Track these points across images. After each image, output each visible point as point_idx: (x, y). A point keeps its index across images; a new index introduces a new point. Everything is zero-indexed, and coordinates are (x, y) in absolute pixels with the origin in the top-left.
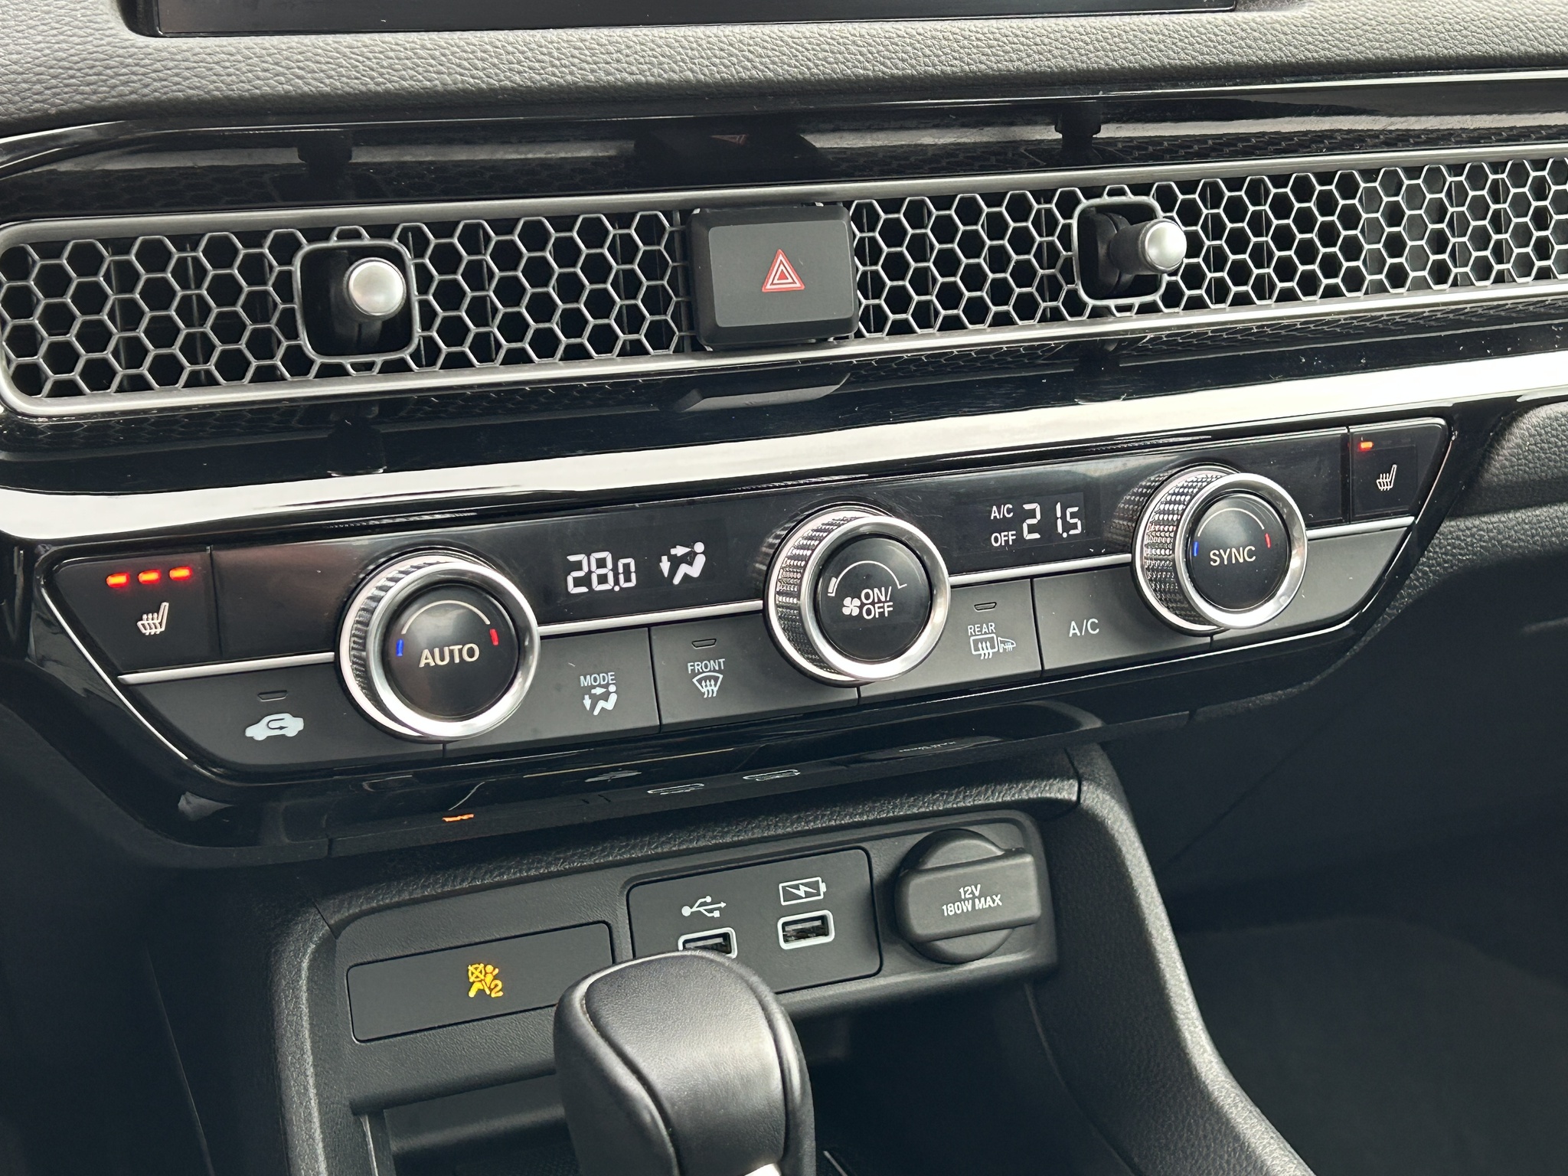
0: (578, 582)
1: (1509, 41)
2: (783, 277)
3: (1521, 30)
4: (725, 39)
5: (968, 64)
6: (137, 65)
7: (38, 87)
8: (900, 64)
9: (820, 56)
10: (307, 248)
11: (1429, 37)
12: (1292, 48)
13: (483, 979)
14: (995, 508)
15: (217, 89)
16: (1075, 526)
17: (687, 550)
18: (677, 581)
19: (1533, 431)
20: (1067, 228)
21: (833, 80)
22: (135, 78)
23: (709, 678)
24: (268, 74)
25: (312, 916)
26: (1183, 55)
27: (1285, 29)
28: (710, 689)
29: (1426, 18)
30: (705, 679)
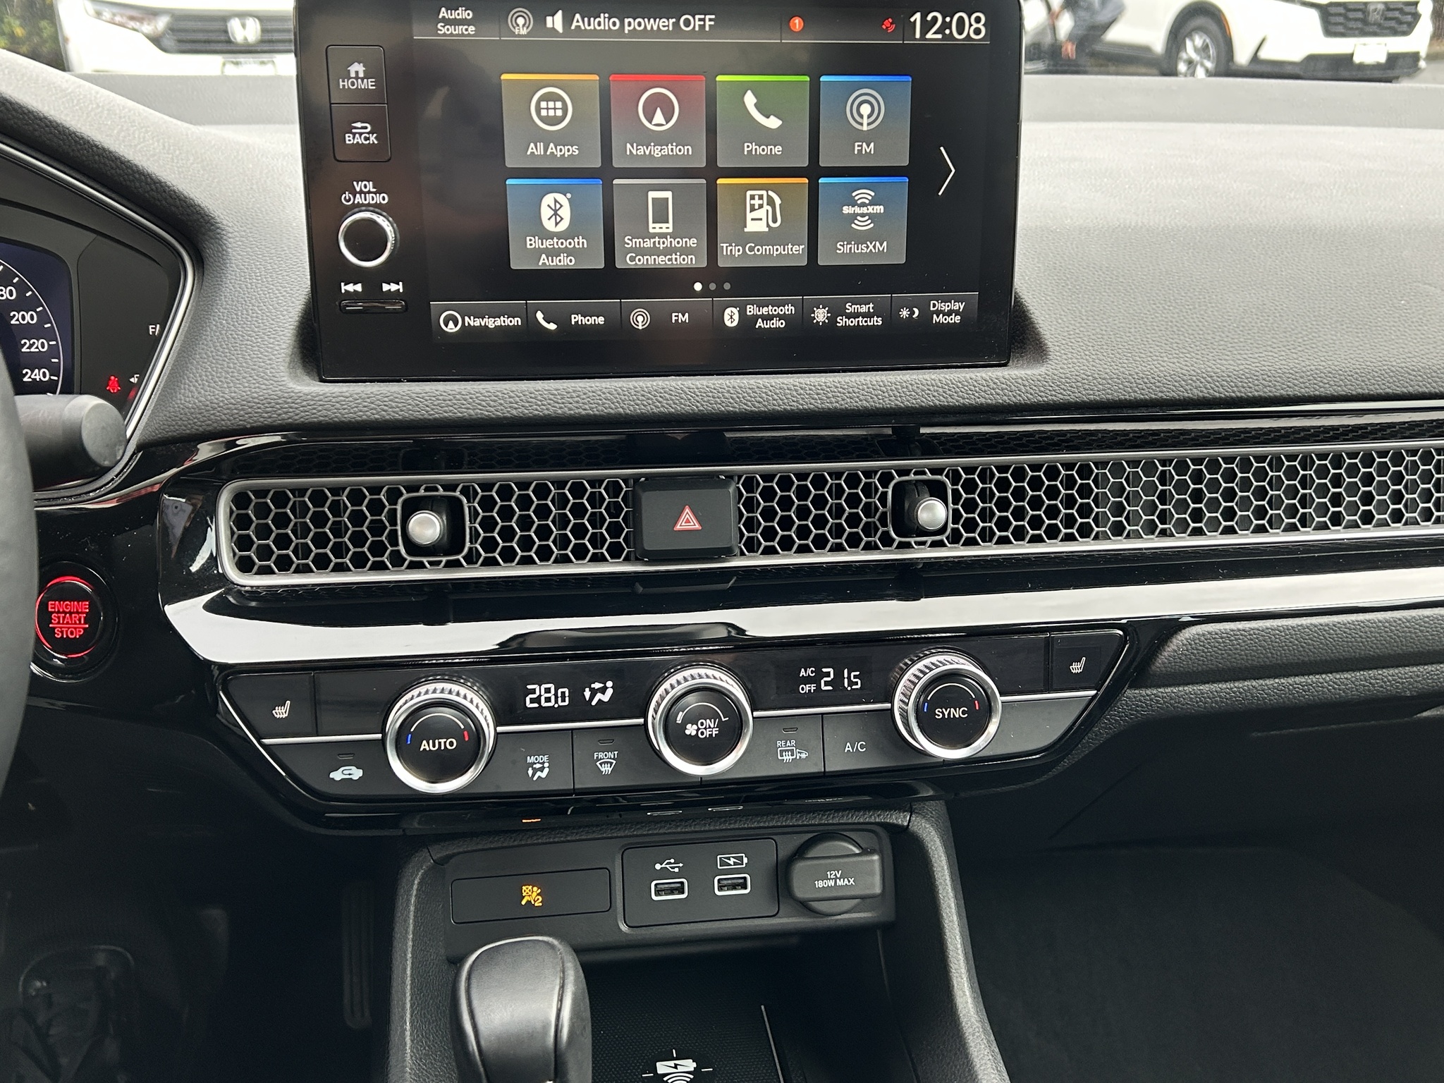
0: (532, 701)
1: (1191, 390)
2: (688, 521)
3: (1201, 382)
4: (646, 390)
5: (802, 405)
6: (293, 403)
7: (242, 412)
8: (757, 404)
9: (705, 399)
10: (406, 495)
11: (1131, 387)
12: (1029, 395)
13: (531, 894)
14: (803, 670)
15: (336, 417)
16: (856, 683)
17: (601, 685)
18: (594, 703)
19: (1185, 642)
20: (884, 495)
21: (713, 414)
22: (291, 410)
23: (607, 763)
24: (366, 409)
25: (425, 853)
26: (950, 399)
27: (1026, 383)
28: (606, 769)
29: (1130, 375)
30: (605, 763)
